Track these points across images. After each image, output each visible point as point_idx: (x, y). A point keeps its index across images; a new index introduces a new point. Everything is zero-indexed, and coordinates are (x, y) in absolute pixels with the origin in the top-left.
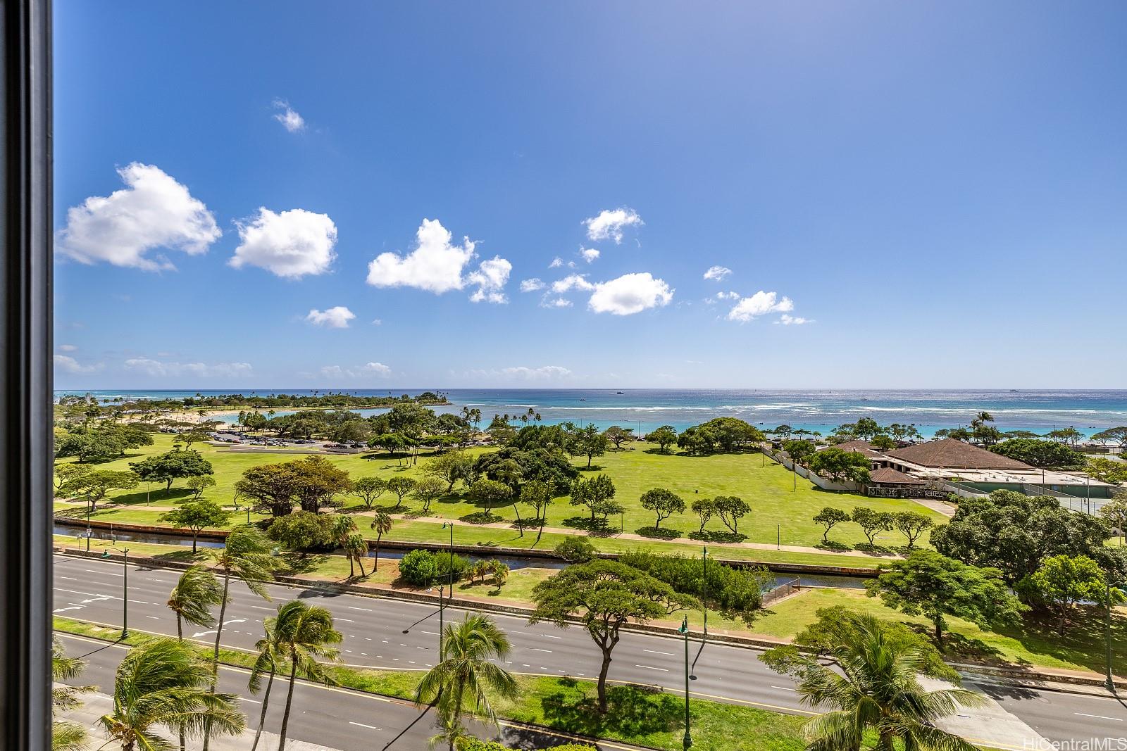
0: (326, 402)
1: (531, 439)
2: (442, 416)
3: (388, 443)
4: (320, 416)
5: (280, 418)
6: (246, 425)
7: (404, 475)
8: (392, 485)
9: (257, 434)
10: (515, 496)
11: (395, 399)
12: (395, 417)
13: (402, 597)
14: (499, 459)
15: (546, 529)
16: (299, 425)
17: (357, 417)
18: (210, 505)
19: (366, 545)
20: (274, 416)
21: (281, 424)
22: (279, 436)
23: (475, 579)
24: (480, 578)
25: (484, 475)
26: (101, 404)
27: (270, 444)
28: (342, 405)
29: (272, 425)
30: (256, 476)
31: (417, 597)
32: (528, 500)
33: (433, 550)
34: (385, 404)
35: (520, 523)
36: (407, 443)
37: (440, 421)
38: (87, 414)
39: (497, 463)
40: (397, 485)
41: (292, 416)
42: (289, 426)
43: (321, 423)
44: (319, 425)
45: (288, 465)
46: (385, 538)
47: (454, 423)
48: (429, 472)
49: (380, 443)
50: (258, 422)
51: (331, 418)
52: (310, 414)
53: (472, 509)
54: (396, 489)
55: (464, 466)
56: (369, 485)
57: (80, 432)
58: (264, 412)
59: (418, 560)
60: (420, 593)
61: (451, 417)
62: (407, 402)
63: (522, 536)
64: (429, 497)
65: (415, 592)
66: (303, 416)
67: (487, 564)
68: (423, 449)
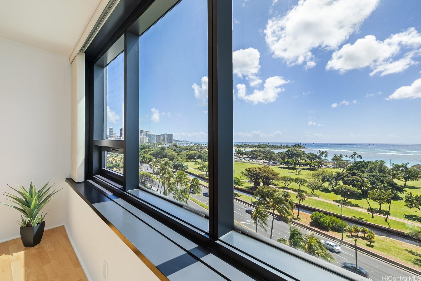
0: (259, 146)
1: (363, 167)
2: (309, 154)
3: (288, 163)
4: (260, 151)
5: (247, 152)
6: (237, 153)
7: (300, 177)
8: (297, 181)
9: (241, 156)
10: (364, 195)
11: (283, 146)
12: (288, 153)
13: (315, 232)
14: (349, 176)
15: (389, 217)
16: (254, 154)
17: (273, 153)
18: (237, 179)
19: (295, 205)
20: (245, 151)
21: (248, 153)
22: (248, 157)
23: (353, 234)
24: (356, 234)
25: (341, 182)
26: (203, 146)
27: (246, 160)
28: (264, 148)
29: (245, 154)
30: (249, 171)
31: (322, 234)
32: (374, 199)
33: (326, 214)
34: (280, 148)
35: (372, 211)
36: (295, 163)
37: (308, 156)
38: (200, 148)
39: (349, 177)
40: (298, 181)
41: (251, 151)
42: (251, 154)
43: (261, 154)
44: (260, 154)
45: (259, 168)
46: (302, 203)
47: (314, 157)
48: (311, 177)
49: (284, 163)
50: (241, 153)
51: (264, 152)
52: (257, 150)
53: (339, 197)
54: (298, 183)
55: (329, 176)
56: (286, 179)
57: (200, 153)
58: (242, 149)
59: (321, 216)
60: (324, 232)
61: (313, 154)
62: (288, 147)
63: (373, 217)
64: (314, 188)
65: (322, 231)
66: (255, 151)
67: (360, 228)
68: (303, 167)
